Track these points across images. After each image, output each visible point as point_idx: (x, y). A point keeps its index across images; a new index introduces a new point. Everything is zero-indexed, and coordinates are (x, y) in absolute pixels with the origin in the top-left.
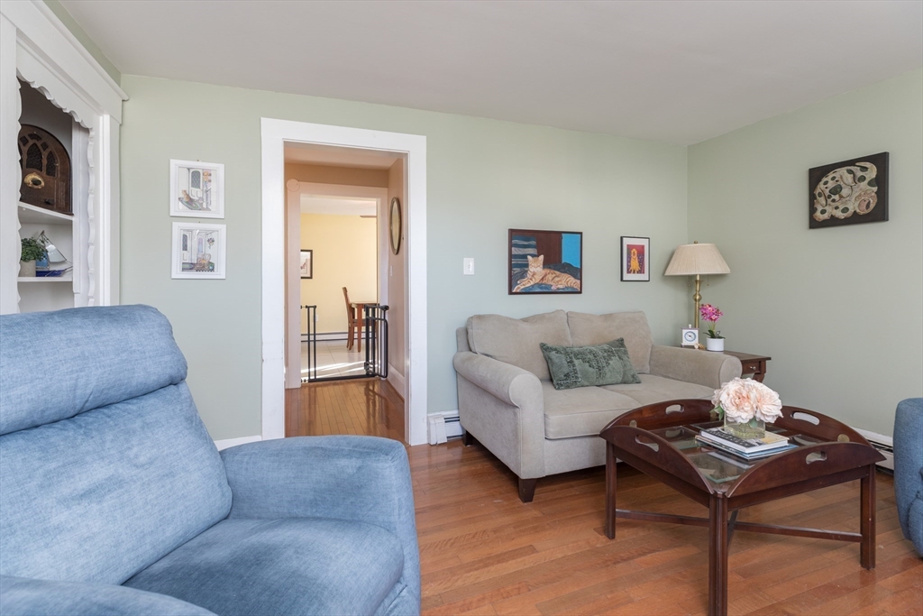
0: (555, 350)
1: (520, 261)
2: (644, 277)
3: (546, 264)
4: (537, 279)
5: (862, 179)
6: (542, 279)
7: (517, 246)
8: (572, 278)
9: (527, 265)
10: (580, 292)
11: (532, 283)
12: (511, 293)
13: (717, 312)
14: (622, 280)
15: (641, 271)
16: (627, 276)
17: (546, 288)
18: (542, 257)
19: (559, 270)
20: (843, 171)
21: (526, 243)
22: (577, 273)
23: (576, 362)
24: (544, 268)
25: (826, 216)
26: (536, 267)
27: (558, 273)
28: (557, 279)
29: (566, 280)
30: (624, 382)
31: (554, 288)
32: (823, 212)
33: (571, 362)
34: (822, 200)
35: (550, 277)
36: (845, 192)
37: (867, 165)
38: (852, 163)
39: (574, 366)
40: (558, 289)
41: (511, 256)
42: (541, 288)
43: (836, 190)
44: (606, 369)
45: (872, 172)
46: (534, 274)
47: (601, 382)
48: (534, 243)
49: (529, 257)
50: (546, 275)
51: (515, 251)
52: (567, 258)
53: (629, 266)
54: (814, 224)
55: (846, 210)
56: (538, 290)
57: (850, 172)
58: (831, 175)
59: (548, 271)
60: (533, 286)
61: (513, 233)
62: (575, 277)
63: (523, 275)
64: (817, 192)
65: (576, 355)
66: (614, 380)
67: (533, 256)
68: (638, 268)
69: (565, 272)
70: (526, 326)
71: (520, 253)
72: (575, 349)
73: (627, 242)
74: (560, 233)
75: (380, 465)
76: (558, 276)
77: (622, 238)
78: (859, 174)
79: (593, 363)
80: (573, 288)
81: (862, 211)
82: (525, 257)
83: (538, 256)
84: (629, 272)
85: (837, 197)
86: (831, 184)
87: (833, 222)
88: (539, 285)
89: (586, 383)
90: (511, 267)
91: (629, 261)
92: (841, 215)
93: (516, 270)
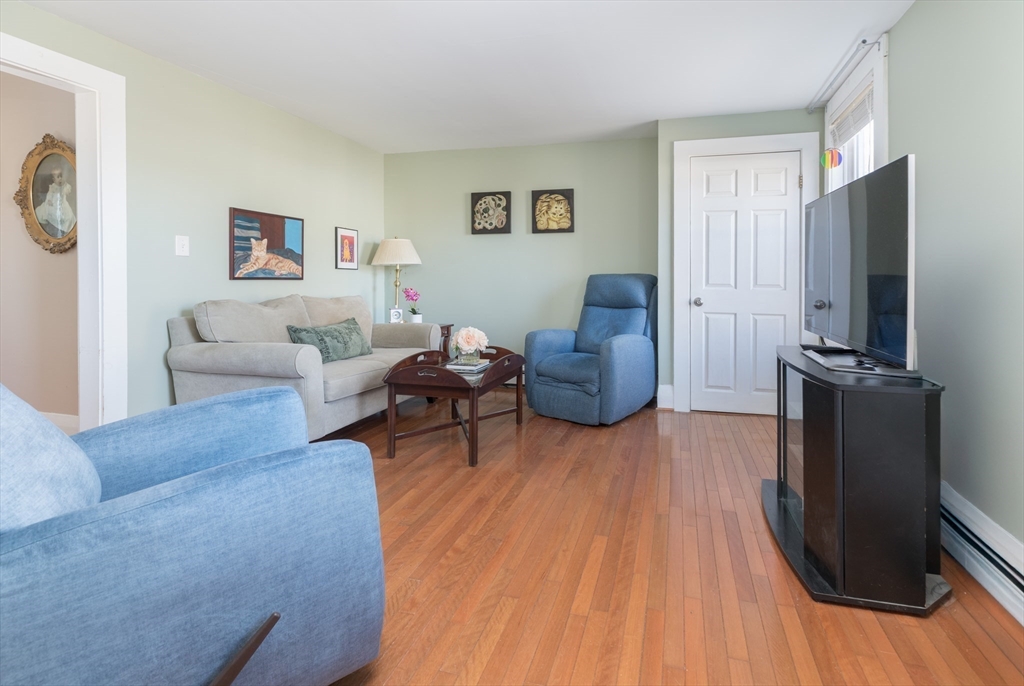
0: (305, 330)
1: (243, 244)
2: (353, 265)
3: (270, 248)
4: (261, 264)
5: (499, 205)
6: (266, 264)
7: (240, 227)
8: (294, 265)
9: (250, 249)
10: (302, 279)
11: (256, 268)
12: (232, 277)
13: (416, 295)
14: (336, 267)
15: (352, 260)
16: (340, 264)
17: (270, 274)
18: (265, 241)
19: (282, 256)
20: (489, 198)
21: (249, 225)
22: (299, 259)
23: (327, 339)
24: (268, 252)
25: (481, 227)
26: (259, 250)
27: (281, 258)
28: (280, 265)
29: (288, 266)
30: (362, 354)
31: (277, 274)
32: (479, 224)
33: (322, 339)
34: (478, 215)
35: (273, 262)
36: (491, 212)
37: (502, 197)
38: (494, 194)
39: (325, 343)
40: (281, 275)
41: (233, 238)
42: (265, 273)
43: (486, 210)
44: (350, 343)
45: (504, 203)
46: (258, 258)
47: (346, 356)
48: (257, 225)
49: (252, 240)
50: (269, 260)
51: (238, 232)
52: (290, 243)
53: (342, 255)
54: (475, 231)
55: (491, 224)
56: (262, 276)
57: (494, 200)
58: (484, 200)
59: (271, 256)
60: (256, 271)
61: (235, 213)
62: (297, 263)
63: (246, 259)
64: (476, 209)
65: (325, 333)
66: (355, 353)
67: (257, 239)
68: (349, 258)
69: (288, 258)
70: (266, 310)
71: (243, 235)
72: (323, 329)
73: (341, 232)
74: (284, 217)
75: (292, 401)
76: (281, 262)
77: (336, 228)
78: (498, 202)
79: (340, 339)
80: (295, 274)
81: (500, 226)
82: (248, 239)
83: (262, 239)
84: (342, 261)
85: (486, 215)
86: (484, 206)
87: (484, 231)
88: (263, 270)
89: (335, 357)
90: (233, 249)
91: (342, 251)
92: (489, 227)
93: (239, 253)
